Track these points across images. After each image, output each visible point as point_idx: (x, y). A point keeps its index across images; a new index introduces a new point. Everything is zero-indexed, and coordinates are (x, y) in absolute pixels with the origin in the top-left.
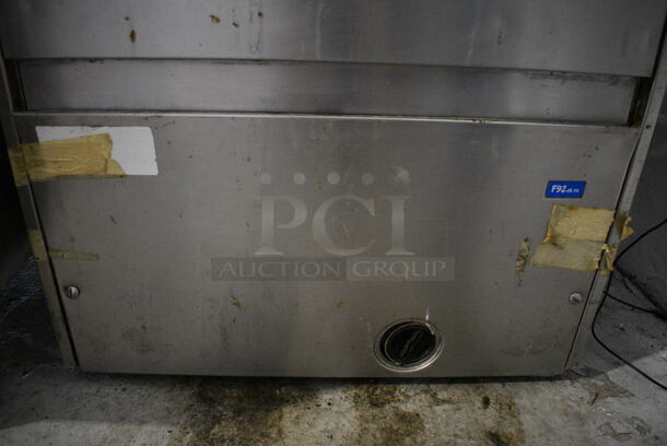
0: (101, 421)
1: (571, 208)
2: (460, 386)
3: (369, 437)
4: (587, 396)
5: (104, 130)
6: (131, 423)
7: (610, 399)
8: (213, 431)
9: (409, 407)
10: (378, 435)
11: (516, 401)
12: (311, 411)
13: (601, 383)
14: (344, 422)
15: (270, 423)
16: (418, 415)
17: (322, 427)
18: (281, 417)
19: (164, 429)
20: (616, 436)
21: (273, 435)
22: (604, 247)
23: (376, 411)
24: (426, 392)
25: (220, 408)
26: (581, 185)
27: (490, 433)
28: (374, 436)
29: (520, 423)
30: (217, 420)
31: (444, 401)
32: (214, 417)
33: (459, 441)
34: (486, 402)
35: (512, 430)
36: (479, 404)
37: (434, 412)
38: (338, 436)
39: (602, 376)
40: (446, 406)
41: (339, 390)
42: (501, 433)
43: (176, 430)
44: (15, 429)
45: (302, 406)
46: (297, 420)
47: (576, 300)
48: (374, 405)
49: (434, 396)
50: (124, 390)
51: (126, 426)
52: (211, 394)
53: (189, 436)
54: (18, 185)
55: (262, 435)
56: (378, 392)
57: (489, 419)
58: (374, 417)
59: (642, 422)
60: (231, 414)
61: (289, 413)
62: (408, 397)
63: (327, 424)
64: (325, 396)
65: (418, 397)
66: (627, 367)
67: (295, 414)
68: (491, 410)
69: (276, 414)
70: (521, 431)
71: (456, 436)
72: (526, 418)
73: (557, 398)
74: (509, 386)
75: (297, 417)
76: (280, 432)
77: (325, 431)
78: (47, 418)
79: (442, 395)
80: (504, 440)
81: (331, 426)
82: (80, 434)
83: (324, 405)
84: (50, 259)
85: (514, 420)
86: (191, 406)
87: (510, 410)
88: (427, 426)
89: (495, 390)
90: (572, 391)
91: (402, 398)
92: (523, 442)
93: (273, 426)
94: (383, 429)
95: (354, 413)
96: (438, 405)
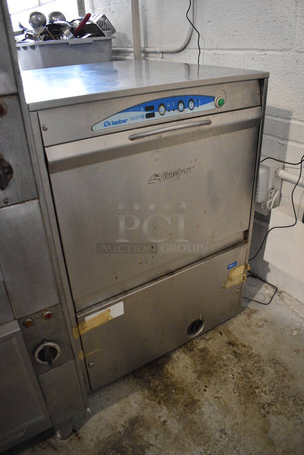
0: (113, 404)
1: (234, 269)
2: (210, 331)
4: (246, 317)
5: (108, 308)
6: (123, 398)
7: (253, 315)
8: (152, 385)
9: (201, 346)
11: (229, 328)
12: (174, 363)
13: (248, 311)
14: (186, 361)
15: (166, 373)
16: (205, 347)
18: (167, 370)
19: (136, 394)
20: (260, 327)
21: (170, 376)
22: (244, 275)
24: (202, 338)
25: (146, 378)
26: (236, 263)
27: (228, 343)
28: (198, 360)
29: (234, 335)
30: (149, 382)
31: (209, 339)
32: (147, 381)
33: (222, 349)
34: (221, 333)
35: (233, 339)
36: (219, 335)
37: (209, 344)
38: (188, 366)
39: (247, 308)
40: (211, 340)
41: (177, 351)
42: (231, 341)
43: (139, 392)
45: (170, 363)
46: (173, 368)
47: (238, 292)
48: (191, 350)
49: (205, 339)
50: (108, 390)
51: (123, 400)
52: (139, 375)
53: (146, 391)
55: (167, 378)
56: (189, 346)
57: (225, 338)
58: (193, 354)
59: (265, 318)
60: (152, 378)
61: (169, 367)
63: (182, 364)
64: (175, 356)
65: (201, 342)
66: (252, 302)
68: (224, 335)
69: (165, 370)
70: (235, 338)
71: (220, 348)
72: (234, 333)
73: (239, 322)
74: (224, 325)
75: (172, 367)
76: (171, 374)
77: (183, 366)
79: (207, 337)
80: (233, 343)
81: (184, 364)
82: (111, 412)
83: (176, 359)
84: (85, 359)
85: (232, 335)
86: (137, 382)
87: (229, 332)
88: (210, 349)
89: (221, 328)
90: (242, 317)
91: (197, 344)
92: (238, 341)
93: (167, 374)
94: (199, 357)
95: (187, 357)
96: (208, 341)
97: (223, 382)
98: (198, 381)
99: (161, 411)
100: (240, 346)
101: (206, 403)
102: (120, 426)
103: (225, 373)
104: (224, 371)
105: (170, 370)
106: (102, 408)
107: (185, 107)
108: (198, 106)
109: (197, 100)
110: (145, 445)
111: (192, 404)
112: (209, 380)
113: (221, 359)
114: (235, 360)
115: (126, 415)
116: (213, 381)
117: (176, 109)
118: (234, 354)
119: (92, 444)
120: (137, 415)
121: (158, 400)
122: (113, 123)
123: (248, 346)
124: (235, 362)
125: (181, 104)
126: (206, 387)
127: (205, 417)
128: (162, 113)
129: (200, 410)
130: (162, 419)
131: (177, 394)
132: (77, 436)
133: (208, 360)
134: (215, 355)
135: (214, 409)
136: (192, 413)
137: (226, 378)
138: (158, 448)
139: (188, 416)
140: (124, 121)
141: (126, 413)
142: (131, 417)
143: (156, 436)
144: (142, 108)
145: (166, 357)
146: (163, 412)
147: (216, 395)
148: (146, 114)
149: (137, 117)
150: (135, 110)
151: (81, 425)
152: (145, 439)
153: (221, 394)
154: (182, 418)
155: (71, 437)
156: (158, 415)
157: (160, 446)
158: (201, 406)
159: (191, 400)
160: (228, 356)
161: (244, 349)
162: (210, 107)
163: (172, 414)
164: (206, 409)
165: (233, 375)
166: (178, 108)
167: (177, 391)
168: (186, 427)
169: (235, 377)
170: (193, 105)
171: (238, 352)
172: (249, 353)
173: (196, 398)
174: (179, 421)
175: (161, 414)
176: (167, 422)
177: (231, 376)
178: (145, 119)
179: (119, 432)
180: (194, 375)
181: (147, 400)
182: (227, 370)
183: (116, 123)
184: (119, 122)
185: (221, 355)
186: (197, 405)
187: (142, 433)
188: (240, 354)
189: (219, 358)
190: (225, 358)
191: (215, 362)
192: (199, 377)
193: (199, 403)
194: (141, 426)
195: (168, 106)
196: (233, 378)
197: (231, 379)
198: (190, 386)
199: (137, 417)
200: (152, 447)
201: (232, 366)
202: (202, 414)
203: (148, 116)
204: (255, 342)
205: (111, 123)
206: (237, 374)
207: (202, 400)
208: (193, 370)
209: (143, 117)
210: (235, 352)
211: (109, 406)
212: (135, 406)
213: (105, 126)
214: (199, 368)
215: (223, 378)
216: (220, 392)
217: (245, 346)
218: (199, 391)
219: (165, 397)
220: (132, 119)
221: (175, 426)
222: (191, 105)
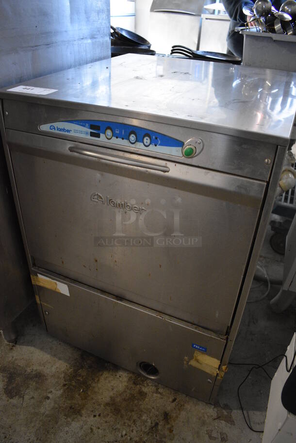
1: (202, 354)
2: (170, 389)
3: (125, 394)
4: (215, 415)
5: (55, 281)
6: (57, 357)
7: (223, 422)
8: (80, 371)
9: (145, 390)
10: (128, 395)
11: (185, 405)
12: (112, 376)
13: (225, 413)
14: (121, 385)
16: (146, 394)
17: (112, 384)
18: (102, 375)
19: (66, 364)
20: (210, 437)
21: (96, 381)
23: (133, 386)
24: (156, 386)
25: (85, 363)
26: (205, 349)
27: (166, 413)
28: (126, 395)
29: (180, 414)
30: (82, 367)
31: (159, 393)
33: (153, 410)
34: (174, 400)
35: (174, 415)
36: (171, 400)
37: (152, 395)
38: (115, 390)
39: (230, 411)
40: (159, 395)
41: (127, 373)
42: (169, 414)
43: (68, 366)
44: (25, 347)
45: (111, 373)
47: (209, 382)
48: (135, 383)
49: (157, 389)
50: (60, 344)
51: (55, 358)
52: (85, 357)
53: (71, 370)
54: (33, 284)
55: (93, 379)
56: (139, 379)
57: (170, 407)
58: (131, 387)
59: (227, 436)
60: (87, 367)
61: (106, 374)
62: (148, 385)
63: (114, 384)
64: (120, 373)
65: (151, 387)
67: (107, 375)
68: (174, 404)
69: (101, 373)
70: (177, 417)
71: (153, 408)
72: (183, 413)
73: (202, 411)
74: (188, 398)
75: (107, 377)
76: (98, 380)
77: (112, 386)
78: (34, 346)
79: (160, 390)
80: (169, 417)
82: (41, 356)
83: (118, 376)
85: (178, 412)
86: (77, 359)
87: (181, 407)
88: (146, 399)
89: (181, 397)
90: (211, 411)
91: (145, 385)
92: (174, 421)
93: (98, 377)
94: (131, 394)
95: (126, 384)
96: (156, 393)
97: (113, 428)
98: (102, 406)
99: (57, 390)
100: (169, 426)
101: (81, 423)
102: (31, 368)
103: (125, 425)
104: (126, 424)
105: (102, 378)
106: (42, 349)
107: (137, 141)
108: (156, 146)
109: (156, 138)
110: (22, 394)
111: (74, 411)
112: (108, 415)
113: (140, 414)
114: (146, 429)
115: (43, 368)
116: (108, 419)
117: (126, 139)
118: (153, 425)
119: (10, 359)
120: (46, 375)
121: (67, 383)
122: (58, 129)
123: (174, 435)
124: (143, 430)
125: (132, 135)
126: (99, 415)
127: (65, 428)
128: (109, 137)
129: (72, 421)
130: (49, 395)
131: (79, 395)
132: (14, 346)
133: (132, 403)
134: (142, 407)
135: (78, 433)
136: (65, 415)
137: (119, 429)
138: (22, 404)
139: (61, 414)
140: (68, 131)
141: (44, 367)
142: (42, 372)
143: (33, 398)
144: (87, 125)
145: (116, 367)
146: (56, 393)
147: (94, 428)
148: (91, 132)
149: (81, 132)
150: (79, 123)
151: (23, 344)
152: (27, 391)
153: (98, 432)
154: (57, 410)
155: (11, 344)
156: (52, 390)
157: (24, 405)
158: (76, 420)
159: (79, 408)
160: (147, 419)
161: (167, 433)
162: (174, 152)
163: (58, 400)
164: (75, 425)
165: (126, 435)
166: (128, 139)
167: (83, 393)
168: (49, 417)
169: (124, 438)
170: (149, 141)
171: (160, 427)
172: (164, 439)
173: (83, 412)
174: (52, 409)
175: (54, 391)
176: (48, 399)
177: (124, 433)
178: (89, 137)
179: (26, 371)
180: (108, 400)
181: (63, 375)
182: (130, 426)
183: (61, 130)
184: (64, 130)
185: (145, 413)
186: (75, 416)
187: (31, 387)
188: (157, 430)
189: (140, 413)
190: (143, 418)
191: (133, 411)
192: (107, 404)
193: (79, 417)
194: (37, 383)
195: (116, 132)
196: (122, 436)
197: (120, 434)
198: (94, 401)
199: (44, 376)
200: (22, 399)
201: (137, 430)
202: (68, 424)
203: (92, 134)
204: (183, 439)
205: (56, 129)
206: (129, 438)
207: (84, 418)
208: (113, 396)
209: (87, 133)
210: (157, 424)
211: (46, 352)
212: (54, 369)
213: (51, 129)
214: (118, 399)
215: (118, 426)
216: (100, 431)
217: (171, 431)
218: (92, 411)
219: (72, 387)
220: (76, 131)
221: (47, 407)
222: (147, 140)
